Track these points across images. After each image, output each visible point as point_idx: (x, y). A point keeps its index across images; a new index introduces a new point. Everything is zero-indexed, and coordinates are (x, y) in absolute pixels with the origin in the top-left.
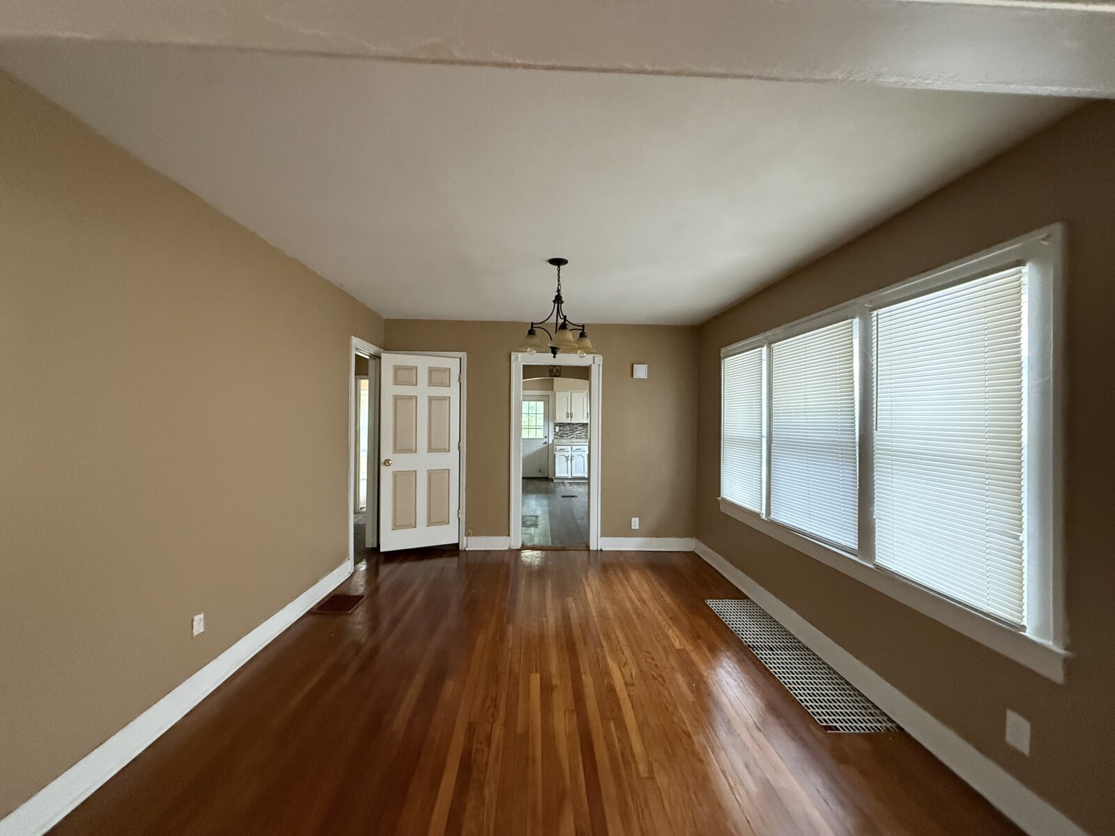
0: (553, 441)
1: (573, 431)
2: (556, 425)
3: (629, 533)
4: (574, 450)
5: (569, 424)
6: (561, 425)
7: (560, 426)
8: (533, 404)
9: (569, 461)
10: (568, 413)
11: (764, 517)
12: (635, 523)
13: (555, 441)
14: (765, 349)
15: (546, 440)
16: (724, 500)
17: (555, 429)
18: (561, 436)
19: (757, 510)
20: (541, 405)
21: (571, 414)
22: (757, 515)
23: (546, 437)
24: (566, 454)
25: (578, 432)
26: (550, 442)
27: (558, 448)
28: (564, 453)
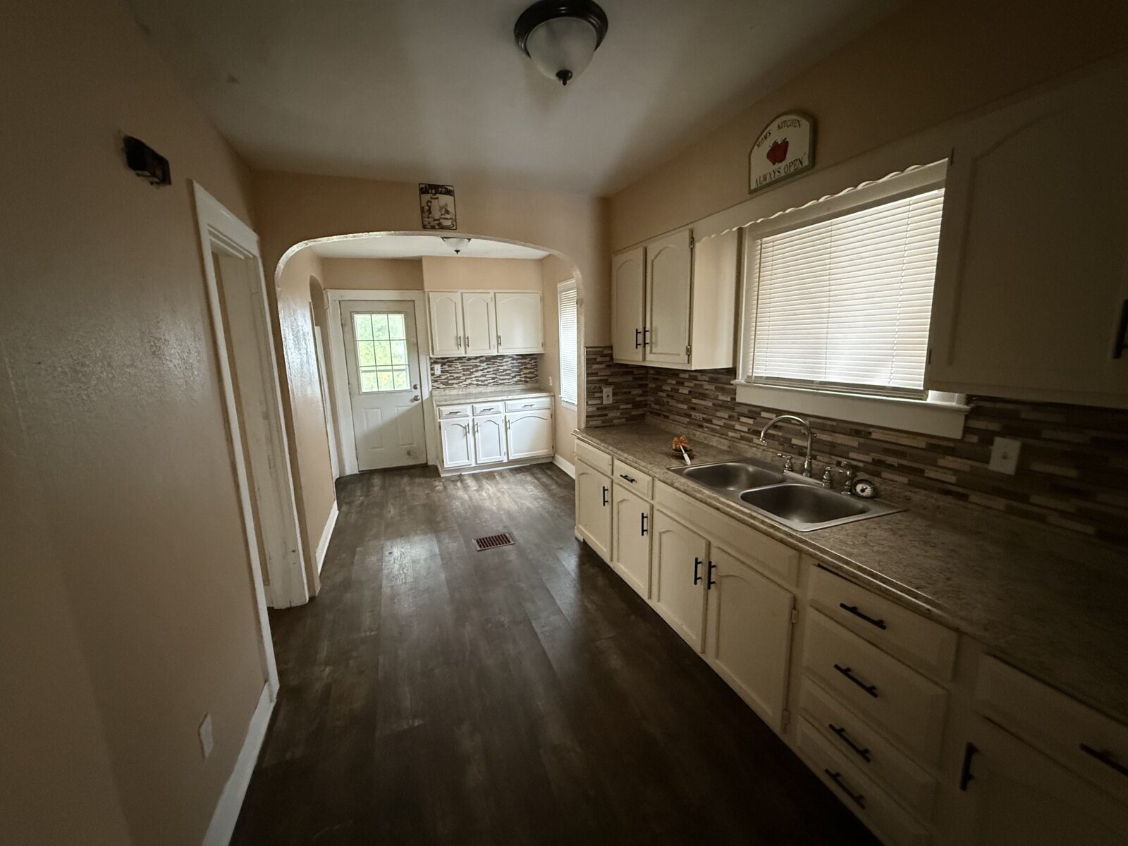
0: (431, 393)
1: (468, 372)
2: (436, 362)
4: (478, 411)
5: (460, 358)
6: (445, 361)
7: (443, 364)
8: (380, 319)
9: (470, 436)
10: (458, 338)
13: (435, 393)
15: (417, 392)
17: (432, 369)
18: (447, 384)
20: (398, 321)
21: (466, 339)
23: (415, 387)
24: (463, 421)
25: (480, 373)
26: (426, 396)
27: (446, 410)
28: (456, 420)
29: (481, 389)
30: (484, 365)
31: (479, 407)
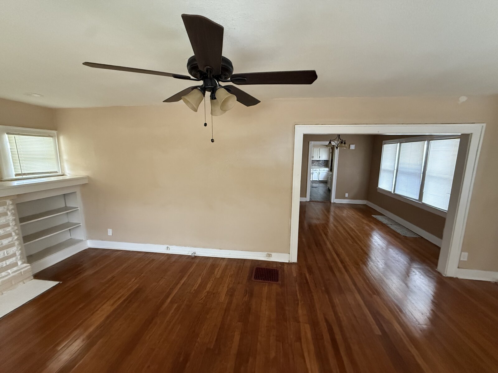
3: (344, 198)
11: (393, 193)
12: (347, 195)
14: (399, 144)
16: (379, 188)
19: (391, 191)
22: (390, 192)
29: (315, 167)
30: (316, 162)
31: (314, 170)
